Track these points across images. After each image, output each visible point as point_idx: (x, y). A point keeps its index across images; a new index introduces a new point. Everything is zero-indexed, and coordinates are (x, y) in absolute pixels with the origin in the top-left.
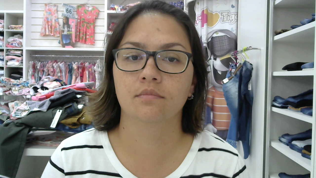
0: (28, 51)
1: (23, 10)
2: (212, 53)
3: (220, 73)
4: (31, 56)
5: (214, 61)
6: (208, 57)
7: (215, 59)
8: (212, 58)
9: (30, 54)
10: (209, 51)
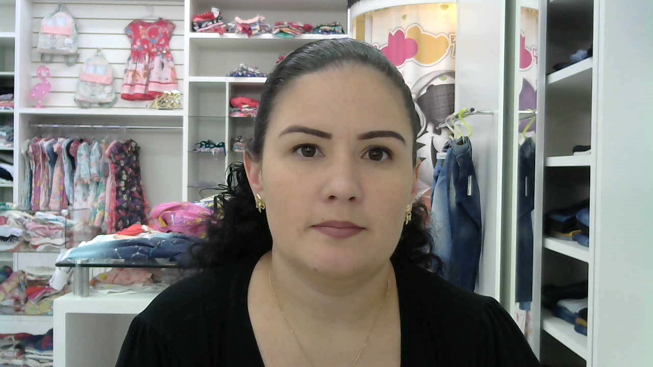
0: (23, 116)
1: (13, 30)
2: (430, 119)
4: (30, 127)
5: (435, 136)
6: (421, 128)
7: (438, 132)
8: (430, 128)
9: (30, 123)
10: (423, 114)
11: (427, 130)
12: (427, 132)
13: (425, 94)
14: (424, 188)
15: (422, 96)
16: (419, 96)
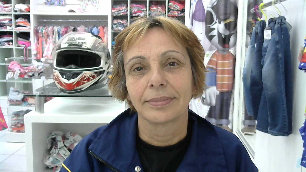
0: (35, 16)
2: (218, 17)
3: (223, 37)
5: (219, 25)
6: (214, 21)
7: (220, 23)
8: (217, 21)
9: (38, 19)
10: (215, 14)
11: (217, 22)
12: (216, 23)
13: (216, 5)
14: (214, 50)
15: (215, 6)
16: (213, 6)
